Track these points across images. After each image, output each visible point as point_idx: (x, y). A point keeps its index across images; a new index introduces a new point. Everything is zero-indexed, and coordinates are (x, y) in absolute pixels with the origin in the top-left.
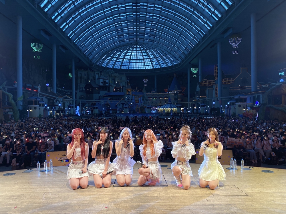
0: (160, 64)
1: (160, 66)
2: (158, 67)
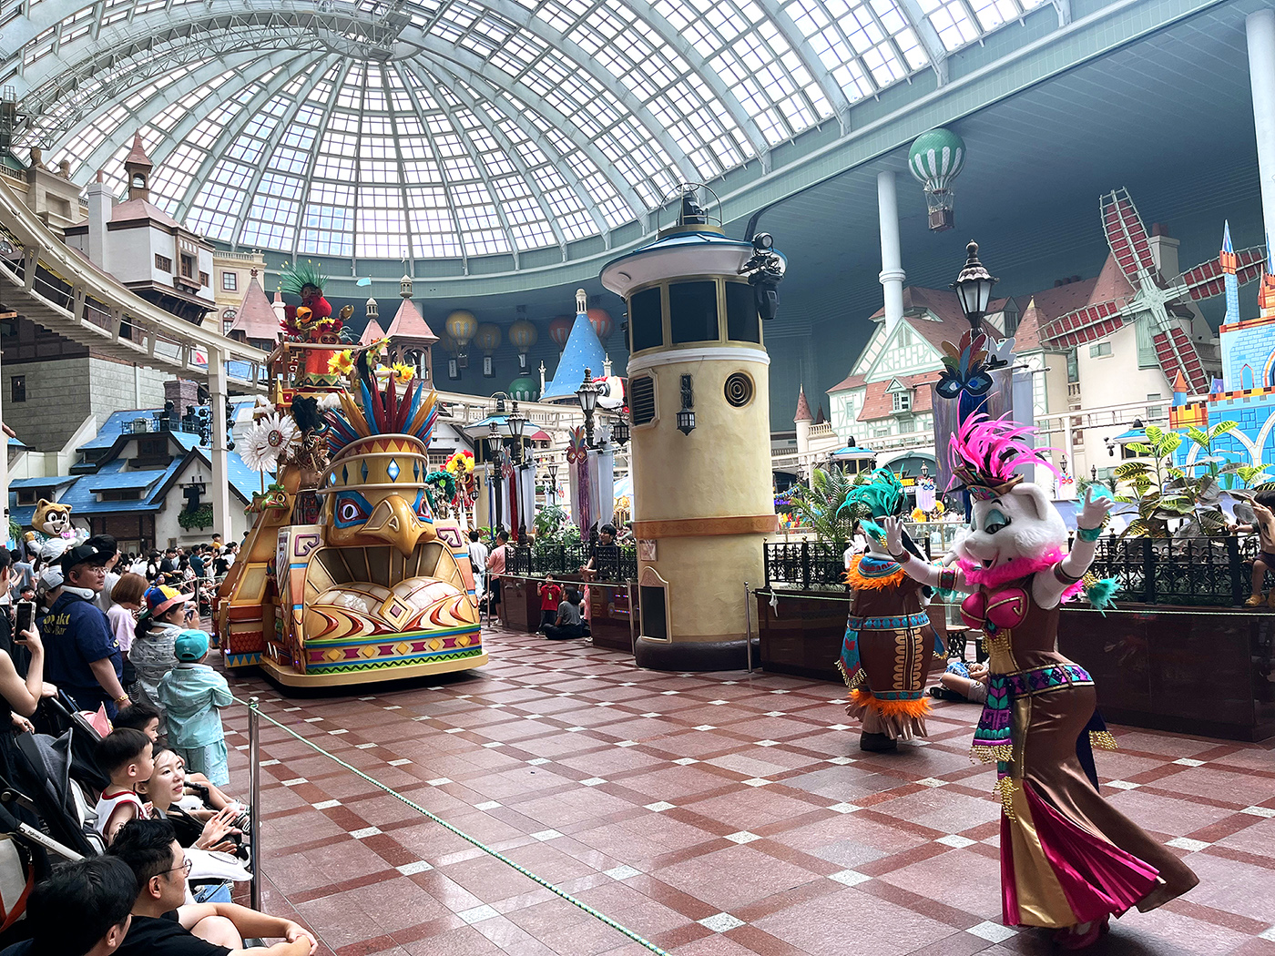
0: (507, 229)
1: (508, 238)
2: (491, 250)
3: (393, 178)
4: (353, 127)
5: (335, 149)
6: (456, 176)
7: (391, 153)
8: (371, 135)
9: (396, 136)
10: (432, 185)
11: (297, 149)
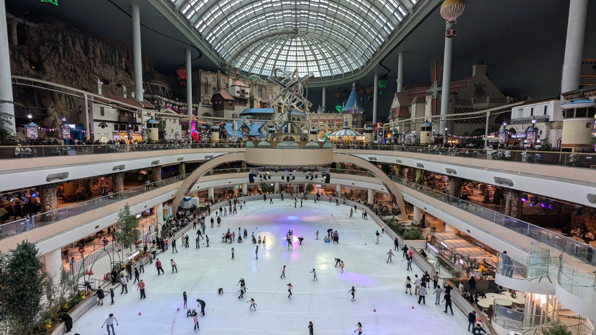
0: (331, 70)
1: (331, 72)
2: (328, 75)
3: (305, 60)
4: (295, 49)
5: (292, 54)
6: (319, 58)
7: (304, 54)
8: (299, 51)
9: (304, 51)
10: (313, 61)
11: (284, 55)
